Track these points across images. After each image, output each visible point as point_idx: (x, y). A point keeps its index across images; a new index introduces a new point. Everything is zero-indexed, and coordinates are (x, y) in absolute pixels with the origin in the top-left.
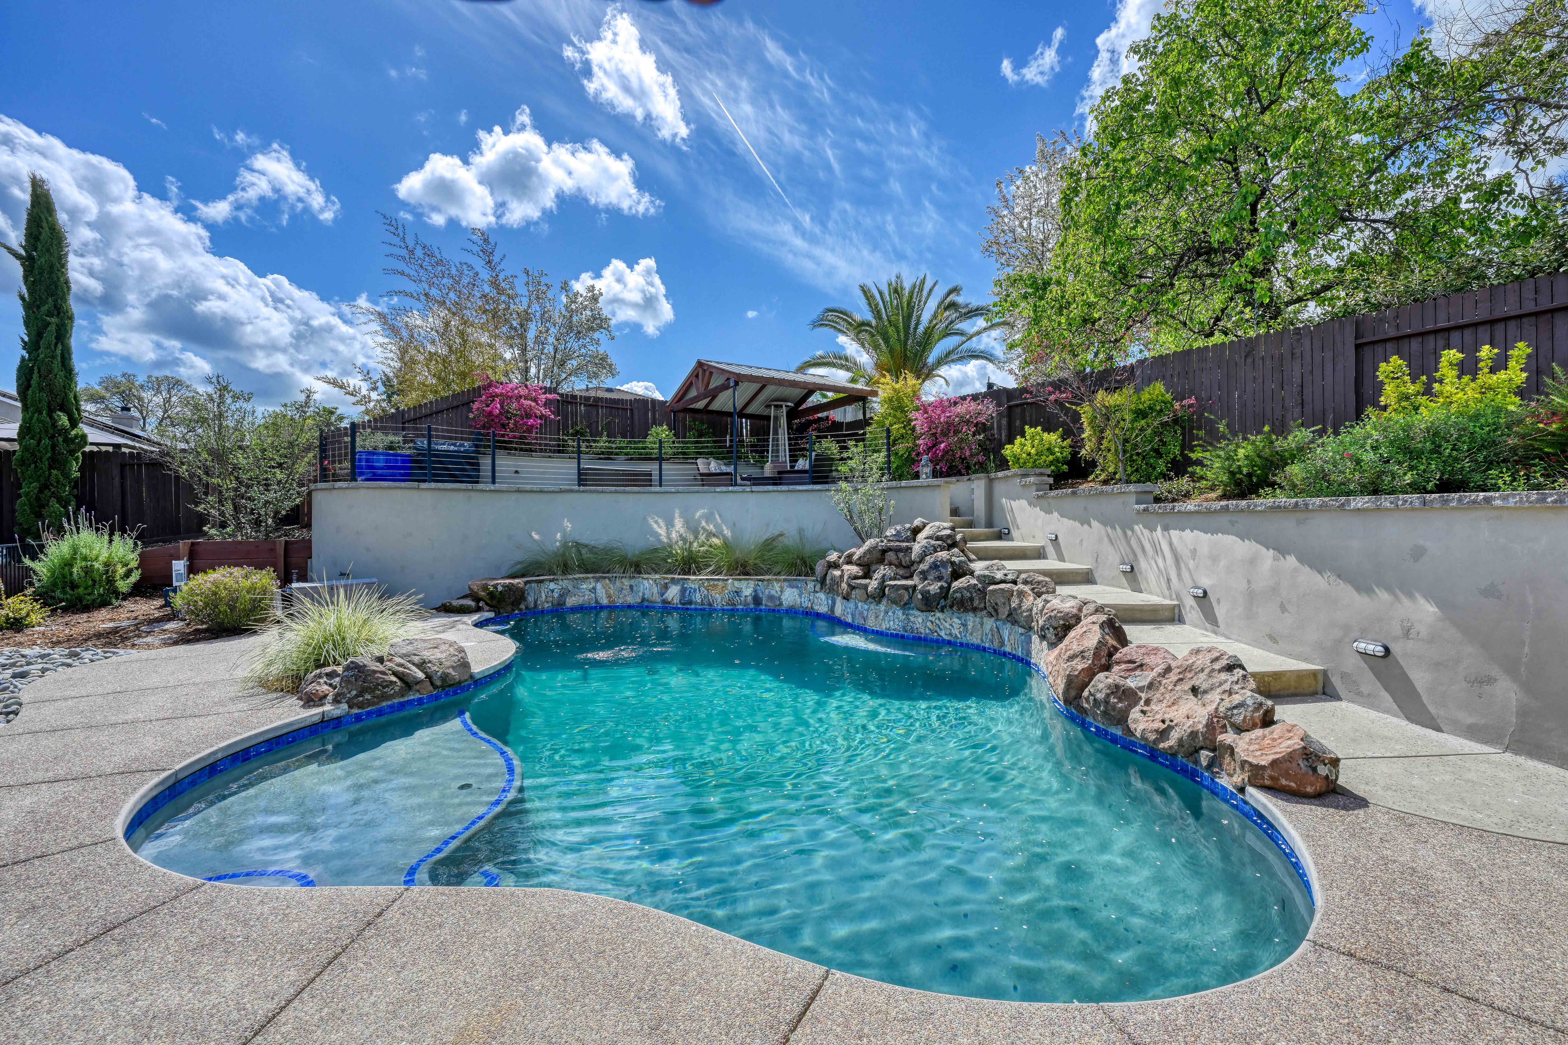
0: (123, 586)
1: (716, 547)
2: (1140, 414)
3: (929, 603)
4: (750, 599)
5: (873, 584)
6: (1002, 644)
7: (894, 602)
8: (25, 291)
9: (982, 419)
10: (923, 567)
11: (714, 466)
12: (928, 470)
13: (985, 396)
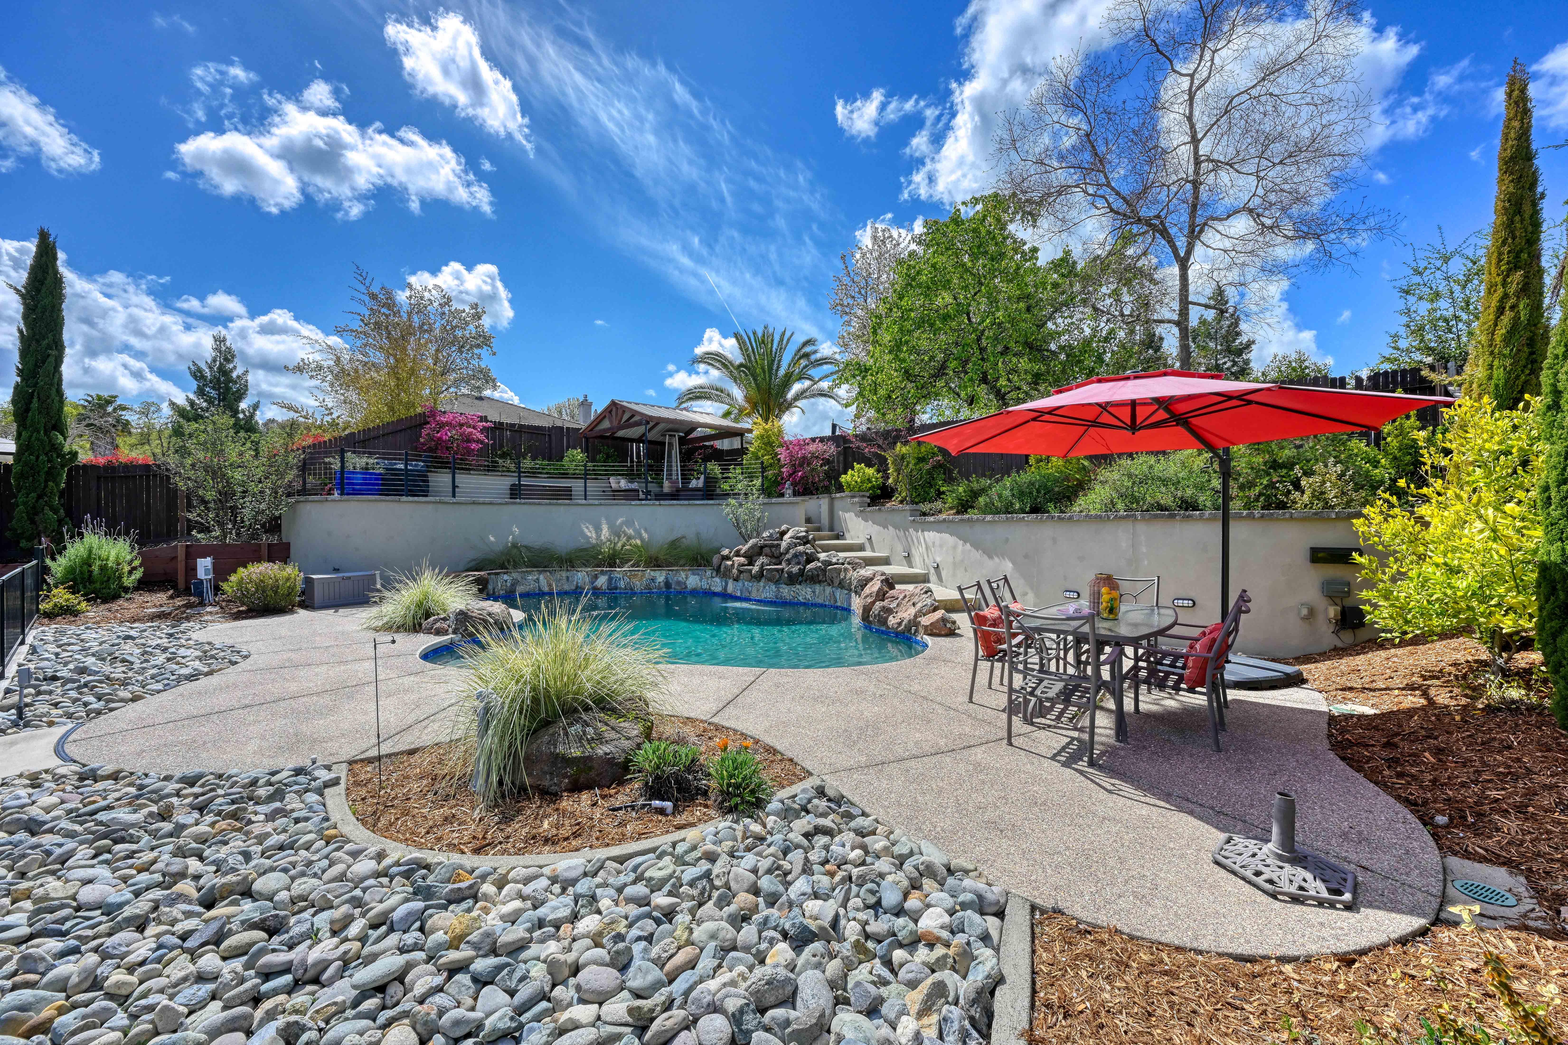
0: (128, 581)
1: (636, 546)
2: (921, 460)
3: (793, 579)
4: (662, 584)
5: (755, 569)
7: (770, 580)
8: (22, 326)
9: (826, 456)
10: (788, 556)
11: (623, 484)
12: (790, 491)
13: (829, 439)
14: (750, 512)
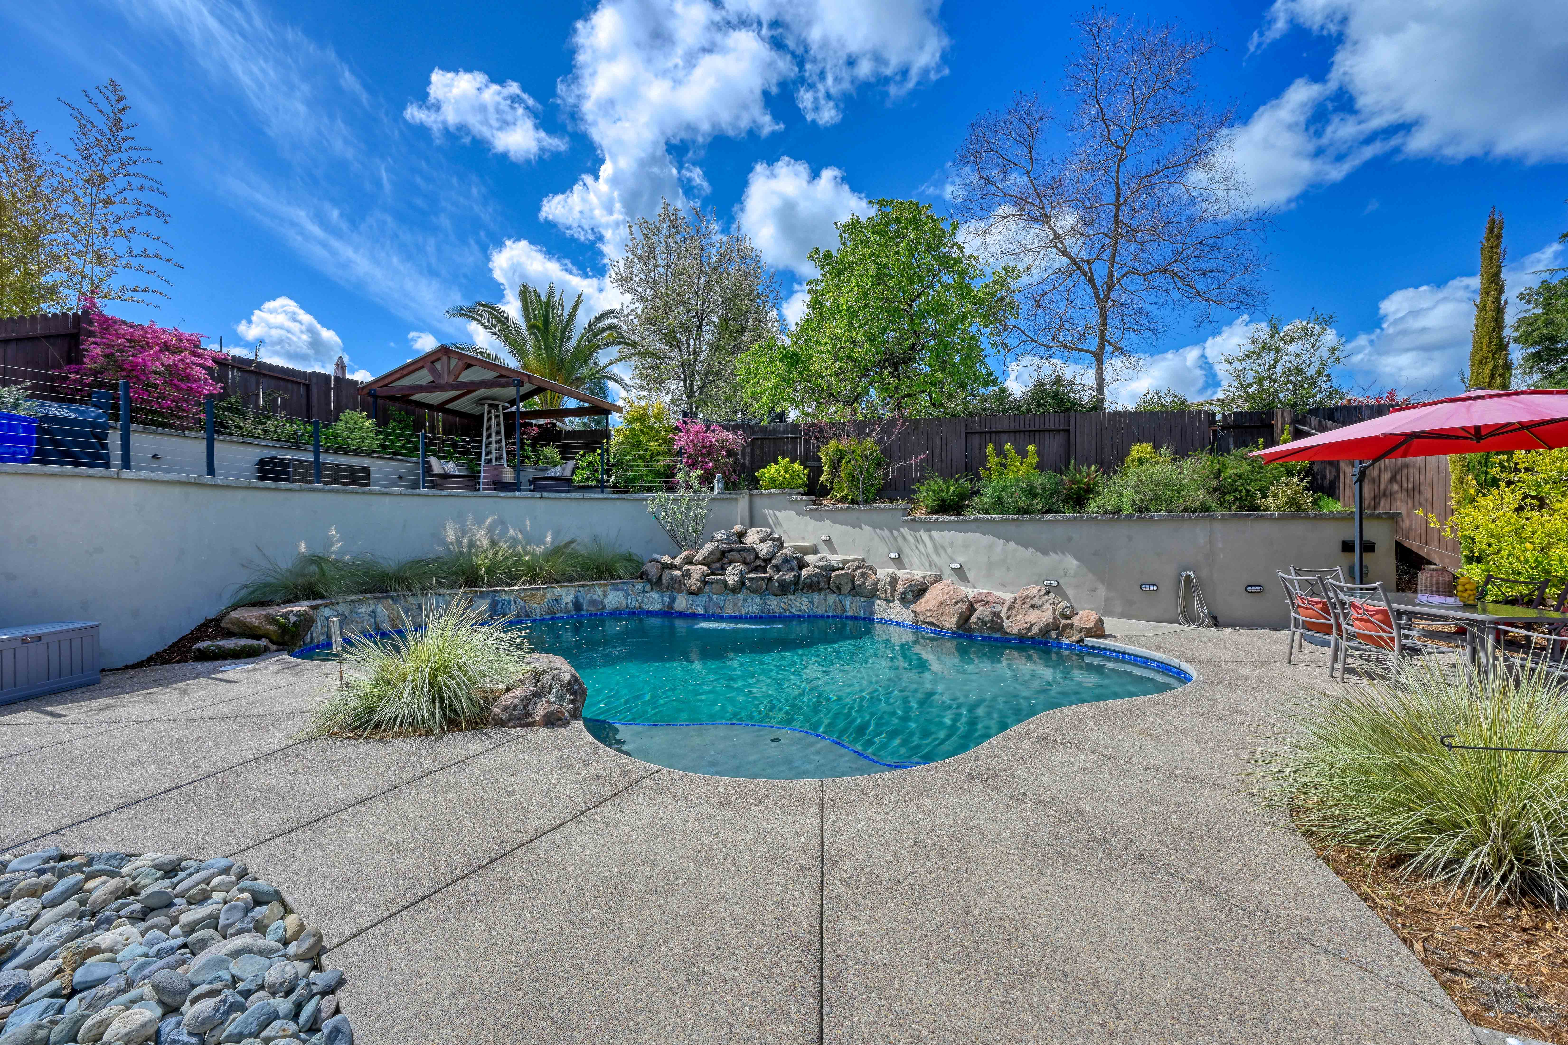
3: (784, 589)
4: (570, 606)
5: (733, 579)
6: (845, 610)
7: (753, 591)
10: (776, 562)
11: (449, 466)
12: (720, 486)
14: (688, 509)
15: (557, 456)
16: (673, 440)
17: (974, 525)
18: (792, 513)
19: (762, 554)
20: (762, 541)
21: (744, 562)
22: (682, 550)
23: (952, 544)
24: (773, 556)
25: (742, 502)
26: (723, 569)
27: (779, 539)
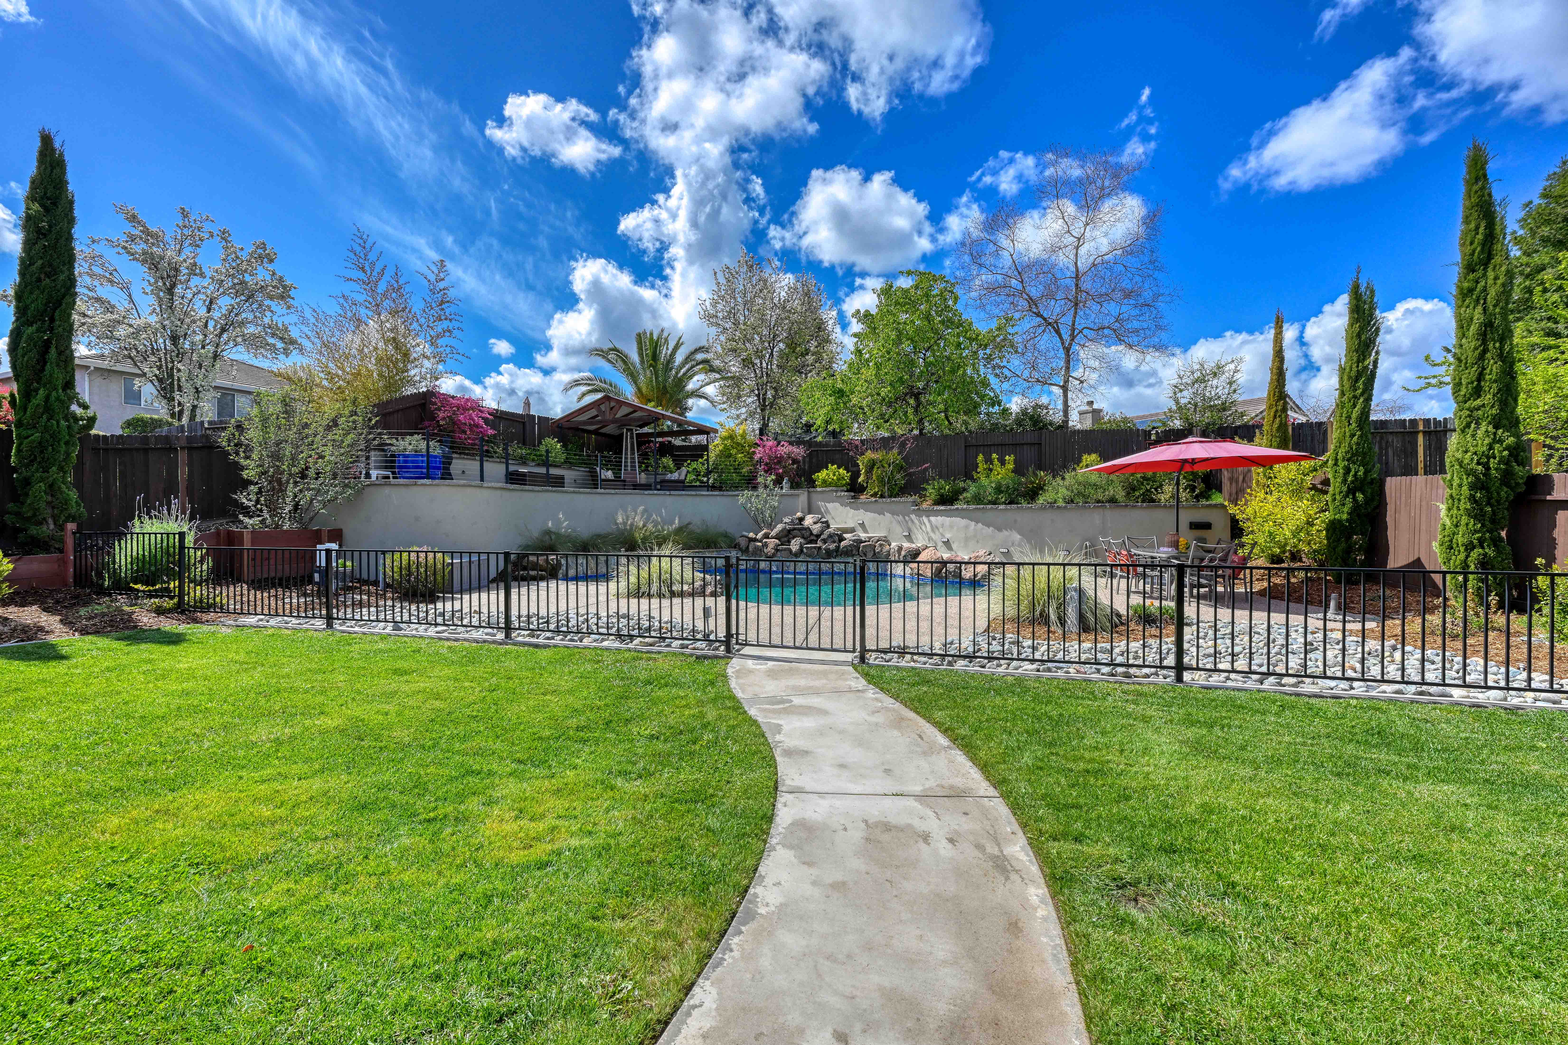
12: (787, 486)
14: (766, 502)
15: (671, 464)
16: (754, 453)
17: (956, 513)
18: (837, 505)
19: (815, 532)
20: (815, 523)
21: (803, 537)
22: (761, 529)
23: (943, 525)
24: (822, 533)
25: (802, 497)
26: (789, 542)
27: (827, 522)
